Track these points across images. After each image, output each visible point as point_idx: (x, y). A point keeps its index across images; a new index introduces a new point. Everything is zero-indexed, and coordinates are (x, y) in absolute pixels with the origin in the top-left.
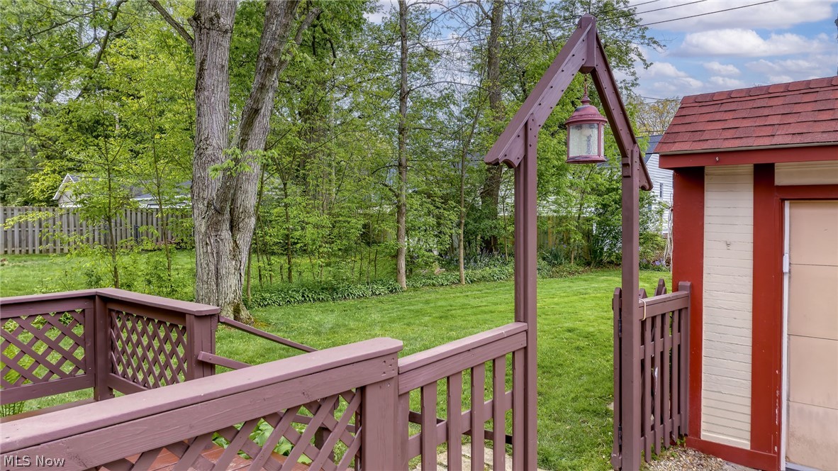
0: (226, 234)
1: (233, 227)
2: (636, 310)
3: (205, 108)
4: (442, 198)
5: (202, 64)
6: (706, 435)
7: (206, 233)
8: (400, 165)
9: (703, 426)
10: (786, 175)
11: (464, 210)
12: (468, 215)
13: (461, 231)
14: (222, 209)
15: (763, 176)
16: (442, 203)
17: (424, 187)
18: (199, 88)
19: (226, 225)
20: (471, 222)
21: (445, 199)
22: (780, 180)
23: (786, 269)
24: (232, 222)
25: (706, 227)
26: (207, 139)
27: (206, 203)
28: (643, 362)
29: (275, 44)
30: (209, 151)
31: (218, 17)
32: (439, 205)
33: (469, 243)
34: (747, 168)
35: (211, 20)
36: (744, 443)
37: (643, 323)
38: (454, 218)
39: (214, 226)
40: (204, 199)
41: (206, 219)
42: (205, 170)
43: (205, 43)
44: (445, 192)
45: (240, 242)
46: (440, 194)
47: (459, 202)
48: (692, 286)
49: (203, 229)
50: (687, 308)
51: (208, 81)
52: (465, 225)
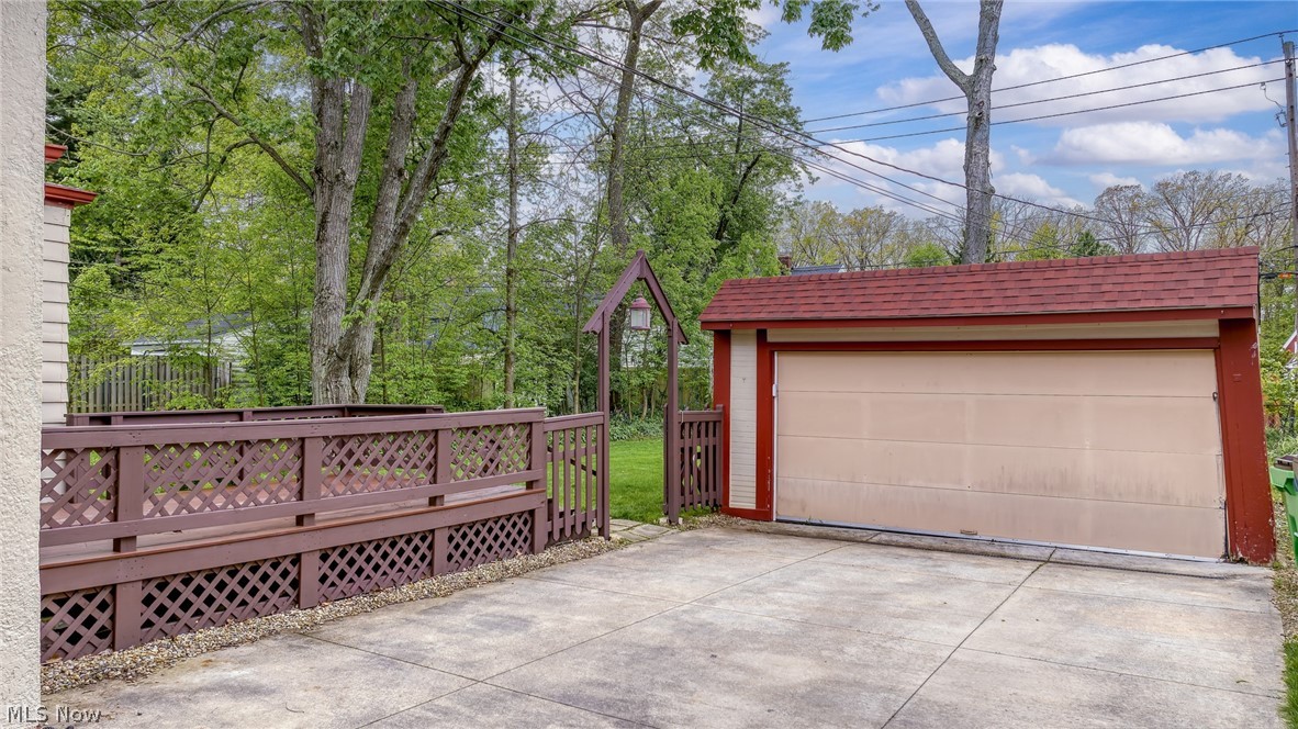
0: (345, 380)
1: (352, 373)
2: (675, 416)
3: (327, 259)
4: (554, 345)
5: (325, 215)
6: (732, 504)
7: (326, 379)
8: (508, 309)
9: (731, 498)
10: (774, 336)
11: (579, 359)
12: (584, 366)
13: (576, 383)
14: (345, 355)
15: (761, 336)
16: (556, 351)
17: (534, 333)
18: (320, 239)
19: (346, 372)
20: (588, 374)
21: (558, 346)
22: (770, 339)
23: (774, 394)
24: (350, 368)
25: (732, 368)
26: (328, 289)
27: (326, 350)
28: (683, 450)
29: (411, 212)
30: (331, 300)
31: (344, 173)
32: (551, 352)
33: (586, 398)
34: (753, 331)
35: (337, 176)
36: (752, 506)
37: (683, 426)
38: (568, 367)
39: (335, 372)
40: (325, 346)
41: (326, 366)
42: (326, 318)
43: (326, 195)
44: (558, 339)
45: (358, 389)
46: (552, 341)
47: (574, 350)
48: (724, 407)
49: (323, 375)
50: (720, 421)
51: (330, 232)
52: (581, 378)
